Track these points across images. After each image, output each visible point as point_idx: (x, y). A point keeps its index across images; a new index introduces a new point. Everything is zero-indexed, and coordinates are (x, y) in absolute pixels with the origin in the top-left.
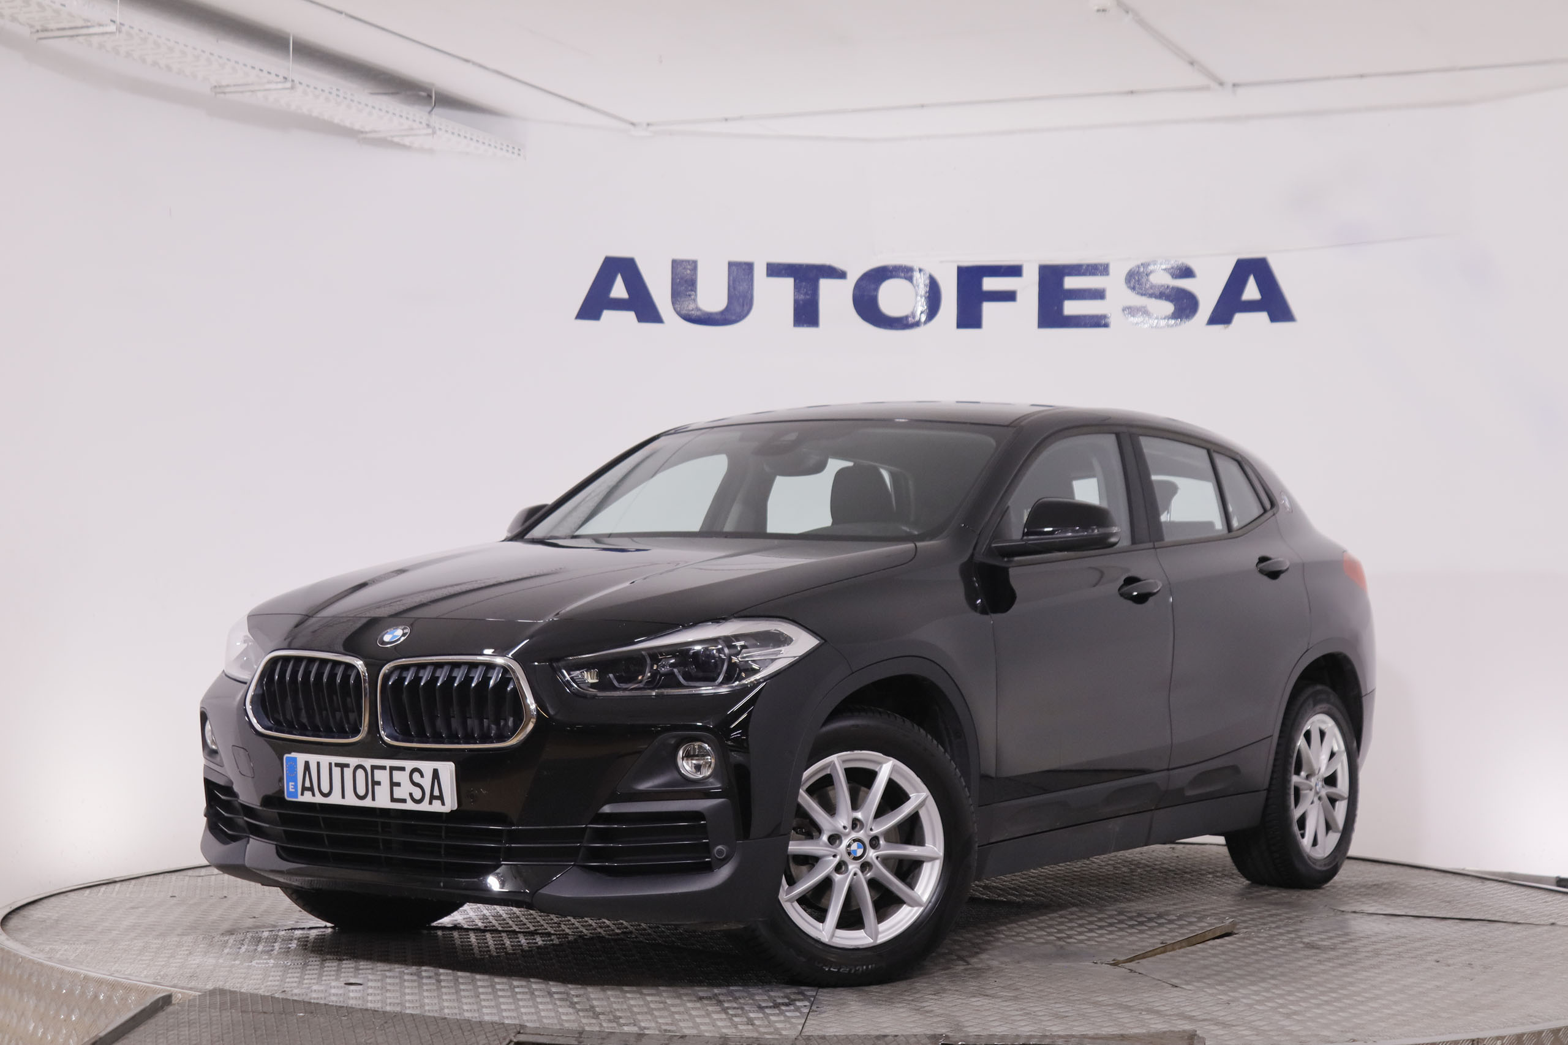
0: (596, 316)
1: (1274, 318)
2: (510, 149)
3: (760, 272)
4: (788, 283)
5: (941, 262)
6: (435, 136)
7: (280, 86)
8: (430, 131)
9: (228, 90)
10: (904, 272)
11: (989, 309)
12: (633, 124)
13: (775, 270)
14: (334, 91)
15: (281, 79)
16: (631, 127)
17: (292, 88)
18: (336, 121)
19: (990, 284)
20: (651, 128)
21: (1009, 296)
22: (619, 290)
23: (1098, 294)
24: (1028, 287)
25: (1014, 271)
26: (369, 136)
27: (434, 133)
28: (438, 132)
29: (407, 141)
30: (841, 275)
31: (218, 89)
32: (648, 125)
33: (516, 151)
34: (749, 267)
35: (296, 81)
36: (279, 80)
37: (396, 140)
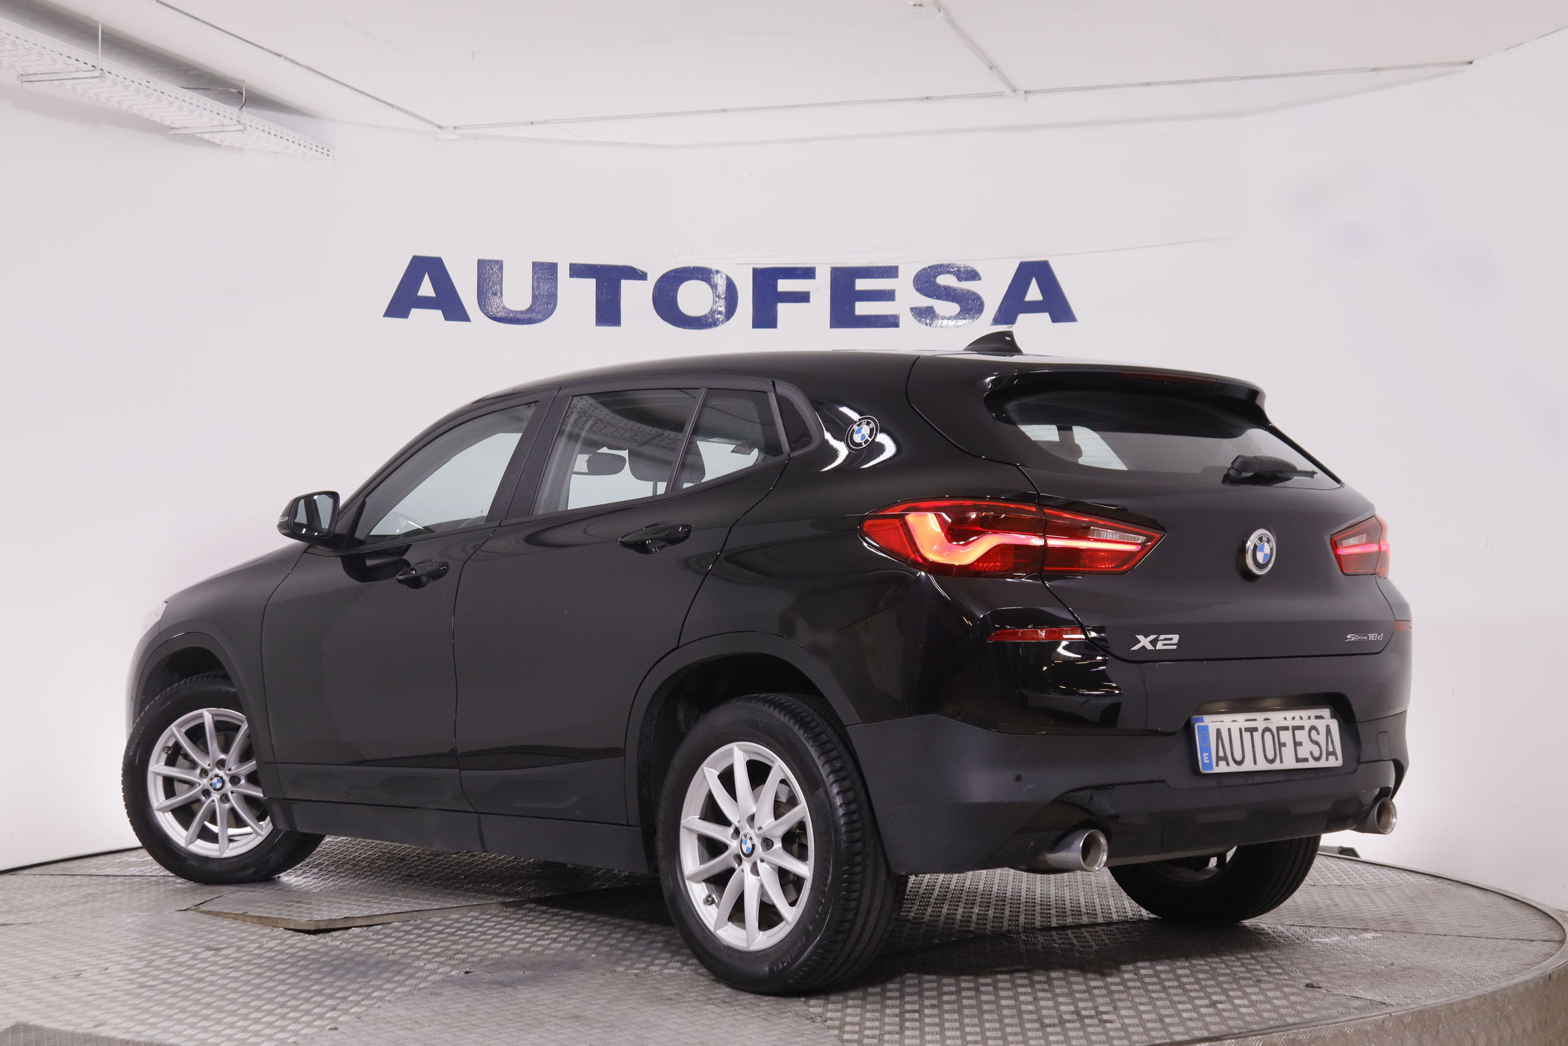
0: (405, 315)
1: (1055, 319)
2: (319, 149)
3: (563, 272)
4: (590, 284)
5: (737, 264)
6: (245, 132)
7: (89, 74)
8: (241, 127)
9: (35, 78)
10: (703, 274)
11: (784, 310)
12: (440, 127)
13: (578, 271)
14: (145, 84)
15: (89, 67)
16: (438, 130)
17: (101, 76)
18: (146, 115)
19: (785, 285)
20: (458, 132)
21: (803, 297)
22: (426, 289)
23: (888, 296)
24: (820, 288)
25: (808, 273)
26: (179, 132)
27: (245, 129)
28: (249, 129)
29: (217, 138)
30: (642, 276)
31: (25, 78)
32: (455, 128)
33: (326, 152)
34: (552, 268)
35: (106, 70)
36: (87, 69)
37: (206, 137)
